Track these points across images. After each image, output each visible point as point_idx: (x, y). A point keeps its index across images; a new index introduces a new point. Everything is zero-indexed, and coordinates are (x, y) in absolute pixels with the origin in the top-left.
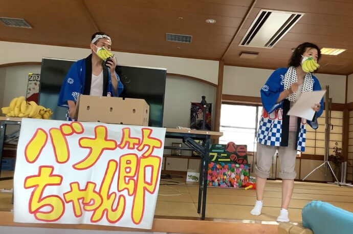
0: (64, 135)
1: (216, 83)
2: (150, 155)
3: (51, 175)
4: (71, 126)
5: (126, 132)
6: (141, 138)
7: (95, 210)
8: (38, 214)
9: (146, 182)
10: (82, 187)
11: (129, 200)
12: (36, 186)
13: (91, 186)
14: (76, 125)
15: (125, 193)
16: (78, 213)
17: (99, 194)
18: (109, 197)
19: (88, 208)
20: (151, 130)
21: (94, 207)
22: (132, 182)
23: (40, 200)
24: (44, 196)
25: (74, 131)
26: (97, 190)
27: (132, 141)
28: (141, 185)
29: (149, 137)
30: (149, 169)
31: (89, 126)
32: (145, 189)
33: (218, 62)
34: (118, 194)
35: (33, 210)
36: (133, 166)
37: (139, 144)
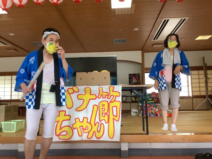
0: (70, 94)
1: (141, 62)
2: (114, 101)
3: (65, 115)
4: (72, 89)
5: (101, 89)
6: (109, 92)
7: (89, 132)
8: (60, 136)
9: (114, 116)
10: (81, 120)
11: (106, 126)
12: (58, 121)
13: (85, 120)
14: (75, 88)
15: (103, 122)
16: (80, 134)
17: (90, 123)
18: (95, 125)
19: (85, 131)
20: (114, 87)
22: (106, 116)
23: (61, 128)
24: (62, 126)
25: (74, 91)
26: (89, 121)
27: (104, 94)
28: (111, 117)
29: (113, 91)
30: (115, 109)
31: (81, 88)
32: (114, 119)
33: (141, 51)
34: (100, 123)
35: (57, 134)
36: (106, 107)
37: (108, 95)
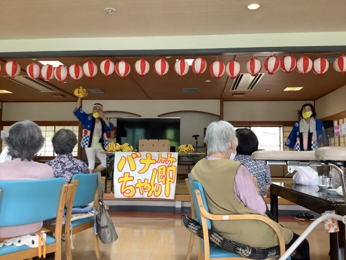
0: (133, 158)
1: (219, 115)
2: (171, 166)
3: (129, 176)
4: (136, 154)
5: (160, 155)
6: (167, 157)
7: (149, 192)
8: (125, 194)
9: (170, 178)
10: (143, 181)
11: (163, 186)
12: (123, 182)
13: (146, 181)
14: (138, 153)
15: (161, 183)
16: (142, 193)
17: (150, 184)
18: (154, 185)
19: (145, 190)
20: (171, 154)
21: (148, 190)
22: (164, 178)
23: (125, 187)
24: (127, 185)
25: (137, 156)
26: (149, 182)
27: (163, 160)
28: (168, 179)
29: (170, 157)
30: (171, 172)
31: (144, 154)
32: (170, 181)
33: (219, 100)
34: (158, 184)
35: (122, 192)
36: (164, 171)
37: (166, 161)
